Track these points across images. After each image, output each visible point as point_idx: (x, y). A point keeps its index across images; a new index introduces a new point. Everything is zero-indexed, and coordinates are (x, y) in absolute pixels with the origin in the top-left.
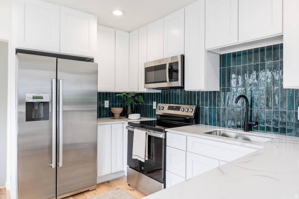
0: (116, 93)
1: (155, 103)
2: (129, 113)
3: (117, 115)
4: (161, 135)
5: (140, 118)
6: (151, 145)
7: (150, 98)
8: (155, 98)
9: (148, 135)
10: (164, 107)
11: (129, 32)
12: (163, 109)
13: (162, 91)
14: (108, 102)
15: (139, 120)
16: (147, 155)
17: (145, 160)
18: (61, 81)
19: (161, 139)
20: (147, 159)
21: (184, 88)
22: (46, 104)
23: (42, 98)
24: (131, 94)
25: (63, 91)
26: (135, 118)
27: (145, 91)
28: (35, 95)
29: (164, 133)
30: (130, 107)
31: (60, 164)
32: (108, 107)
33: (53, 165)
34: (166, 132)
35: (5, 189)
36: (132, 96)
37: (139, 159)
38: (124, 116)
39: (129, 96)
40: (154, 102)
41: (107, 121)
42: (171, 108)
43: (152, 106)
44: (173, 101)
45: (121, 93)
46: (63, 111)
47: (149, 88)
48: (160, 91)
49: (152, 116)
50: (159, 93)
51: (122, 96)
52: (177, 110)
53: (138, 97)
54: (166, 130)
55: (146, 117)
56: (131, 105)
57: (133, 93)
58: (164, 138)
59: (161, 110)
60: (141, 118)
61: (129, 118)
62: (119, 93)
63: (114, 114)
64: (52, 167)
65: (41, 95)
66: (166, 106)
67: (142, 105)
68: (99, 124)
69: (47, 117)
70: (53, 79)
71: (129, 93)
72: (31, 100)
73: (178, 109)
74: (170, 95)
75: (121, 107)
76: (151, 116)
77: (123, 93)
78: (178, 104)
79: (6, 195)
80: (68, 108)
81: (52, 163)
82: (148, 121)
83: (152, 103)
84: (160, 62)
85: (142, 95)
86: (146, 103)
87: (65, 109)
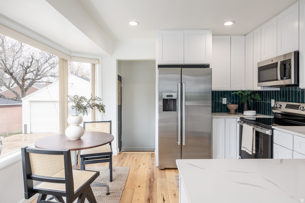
0: (230, 92)
1: (273, 102)
2: (245, 110)
3: (233, 111)
4: (268, 132)
5: (255, 115)
6: (259, 140)
7: (269, 96)
8: (273, 96)
9: (256, 131)
10: (282, 105)
11: (245, 35)
12: (280, 108)
13: (280, 89)
14: (226, 99)
15: (255, 117)
16: (254, 149)
17: (252, 153)
18: (184, 84)
19: (267, 135)
20: (254, 152)
21: (298, 86)
22: (175, 100)
23: (172, 96)
24: (246, 92)
25: (185, 93)
26: (250, 114)
27: (259, 89)
28: (168, 94)
29: (271, 130)
30: (246, 104)
31: (184, 144)
32: (226, 103)
33: (179, 143)
34: (273, 129)
35: (154, 154)
36: (247, 94)
37: (247, 151)
38: (239, 112)
39: (245, 94)
40: (272, 100)
41: (222, 116)
42: (289, 106)
43: (271, 103)
44: (292, 99)
45: (236, 91)
46: (185, 106)
47: (264, 87)
48: (279, 89)
49: (271, 114)
50: (278, 91)
51: (238, 94)
52: (295, 109)
53: (255, 95)
54: (273, 127)
55: (264, 114)
56: (248, 102)
57: (249, 91)
58: (271, 135)
59: (279, 108)
60: (257, 115)
61: (244, 114)
62: (233, 92)
63: (230, 110)
64: (178, 144)
65: (172, 94)
66: (284, 104)
67: (260, 102)
68: (214, 117)
69: (175, 110)
70: (179, 83)
71: (244, 91)
72: (166, 98)
73: (297, 107)
74: (289, 93)
75: (236, 104)
76: (269, 113)
77: (238, 91)
78: (299, 102)
79: (154, 157)
80: (189, 103)
81: (178, 142)
82: (265, 118)
83: (271, 101)
84: (272, 61)
85: (258, 93)
86: (264, 101)
87: (187, 104)
